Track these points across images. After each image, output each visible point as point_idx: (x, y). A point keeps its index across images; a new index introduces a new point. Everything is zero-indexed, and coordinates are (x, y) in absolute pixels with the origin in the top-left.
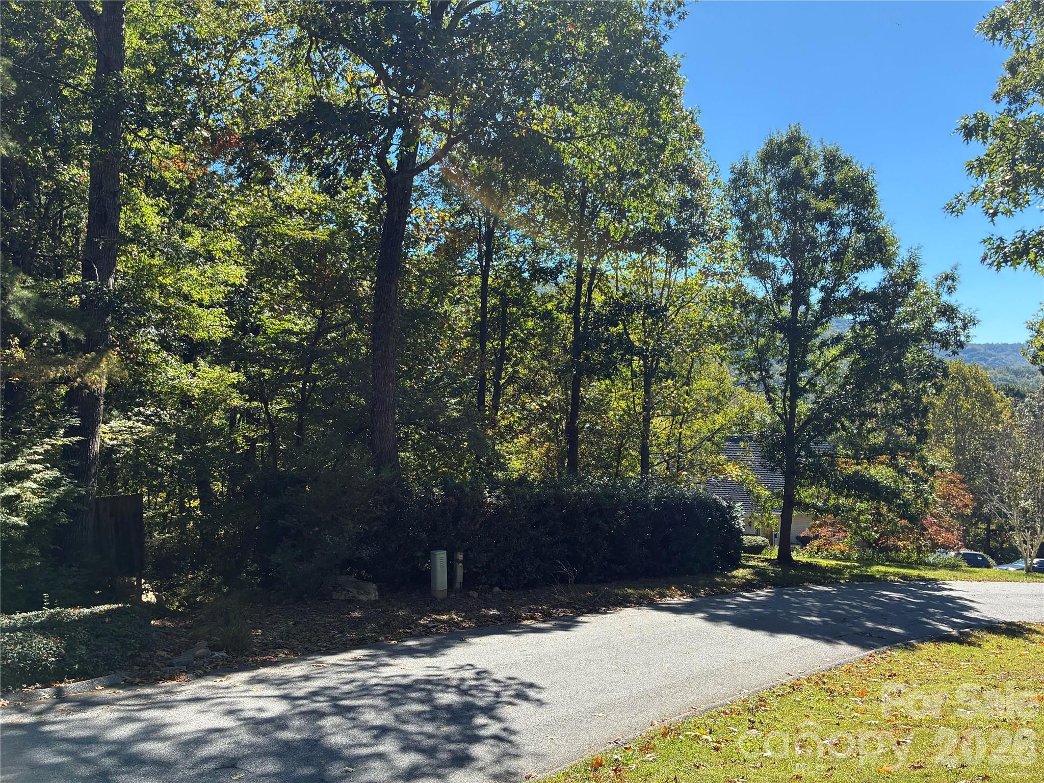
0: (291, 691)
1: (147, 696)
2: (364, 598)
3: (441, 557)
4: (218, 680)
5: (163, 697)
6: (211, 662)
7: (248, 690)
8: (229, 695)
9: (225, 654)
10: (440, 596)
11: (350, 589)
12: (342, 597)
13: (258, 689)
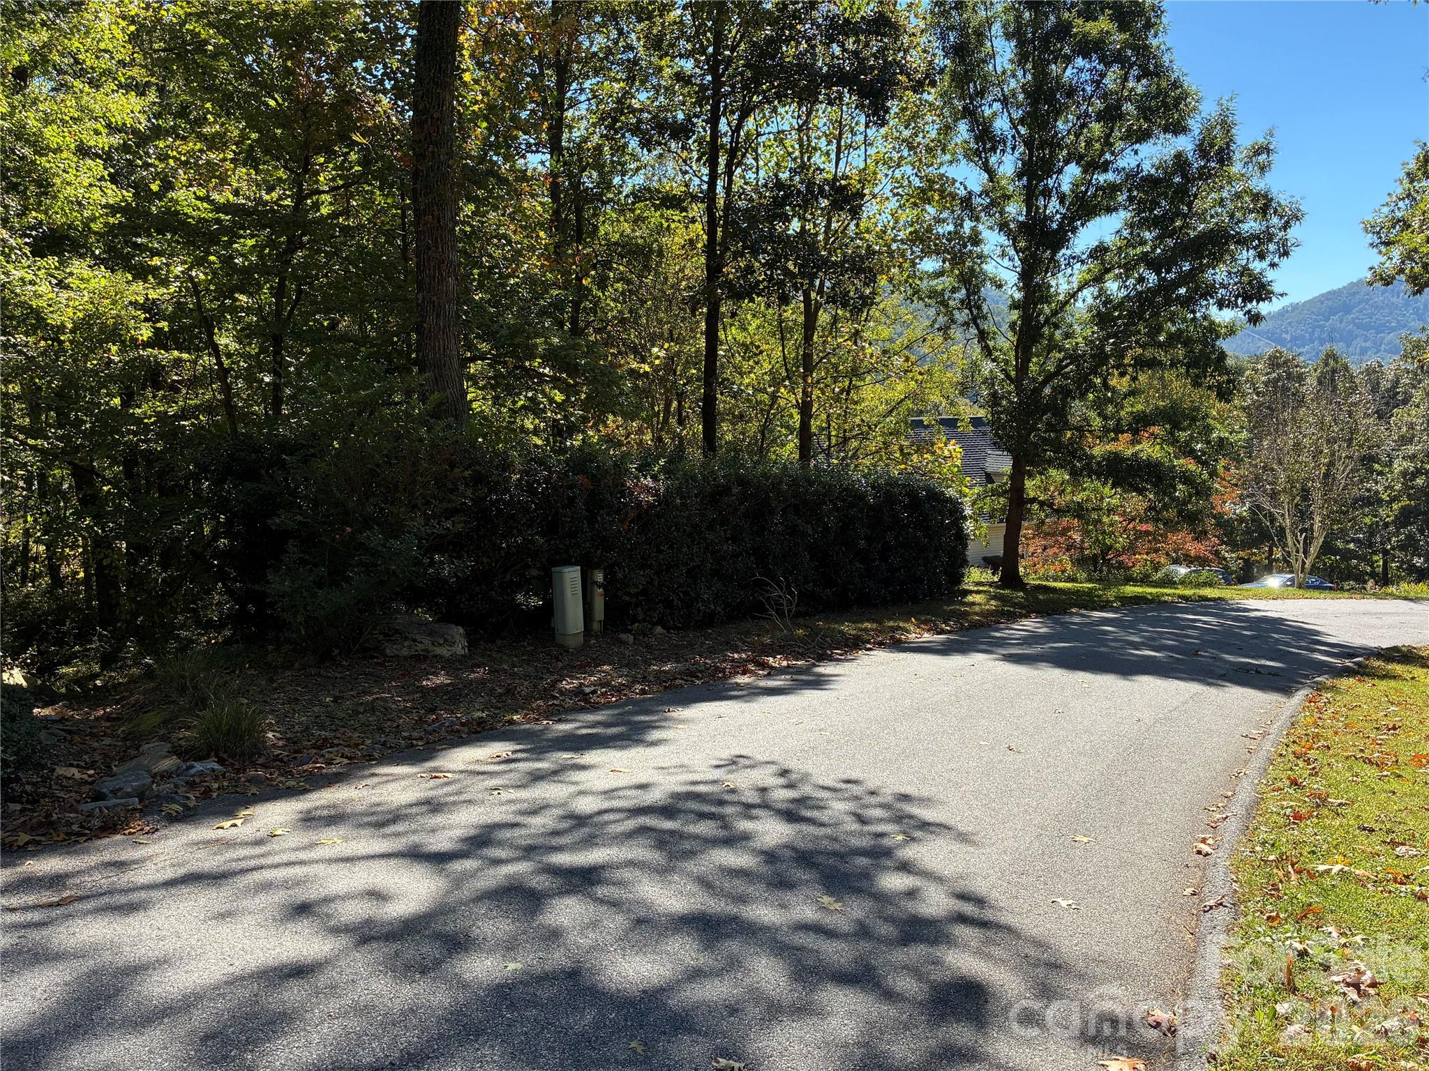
0: (415, 838)
1: (56, 881)
2: (444, 651)
3: (572, 576)
4: (227, 824)
5: (101, 880)
6: (192, 785)
7: (312, 846)
8: (269, 861)
9: (216, 766)
10: (572, 643)
11: (418, 637)
12: (405, 652)
13: (335, 841)
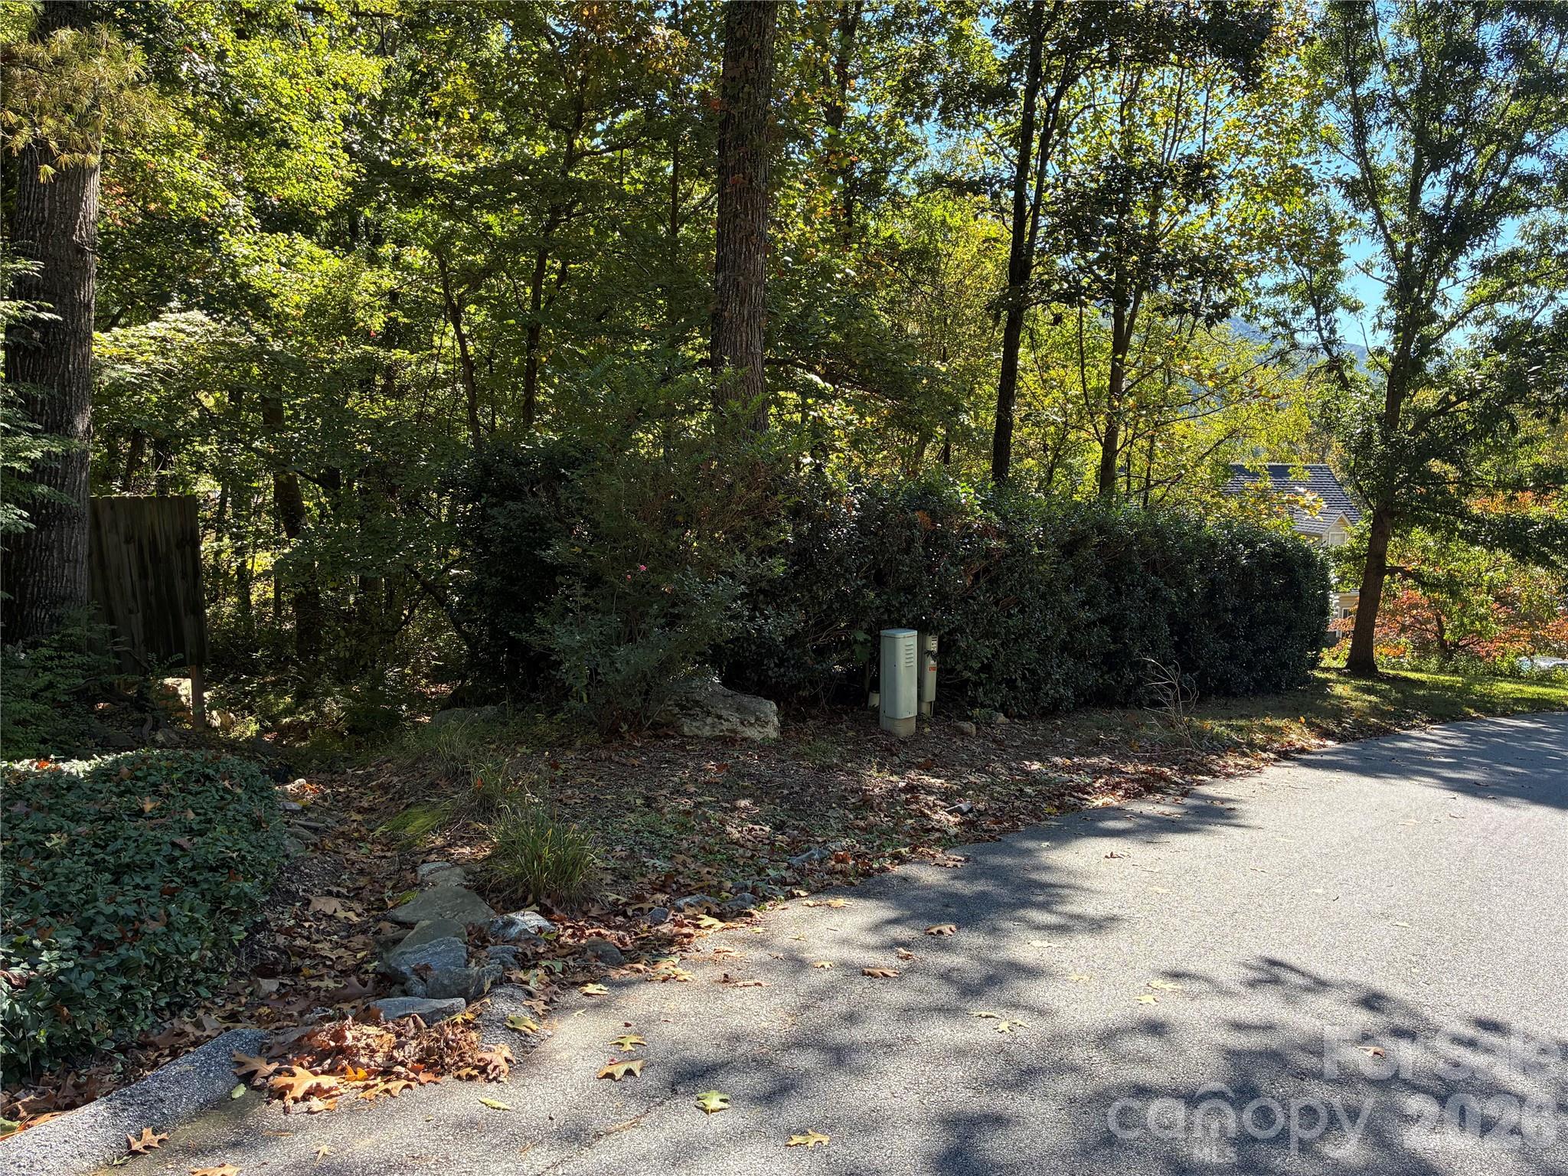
2: (753, 733)
3: (906, 642)
6: (523, 962)
9: (542, 922)
10: (905, 730)
11: (724, 713)
12: (707, 732)
